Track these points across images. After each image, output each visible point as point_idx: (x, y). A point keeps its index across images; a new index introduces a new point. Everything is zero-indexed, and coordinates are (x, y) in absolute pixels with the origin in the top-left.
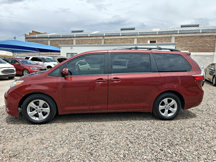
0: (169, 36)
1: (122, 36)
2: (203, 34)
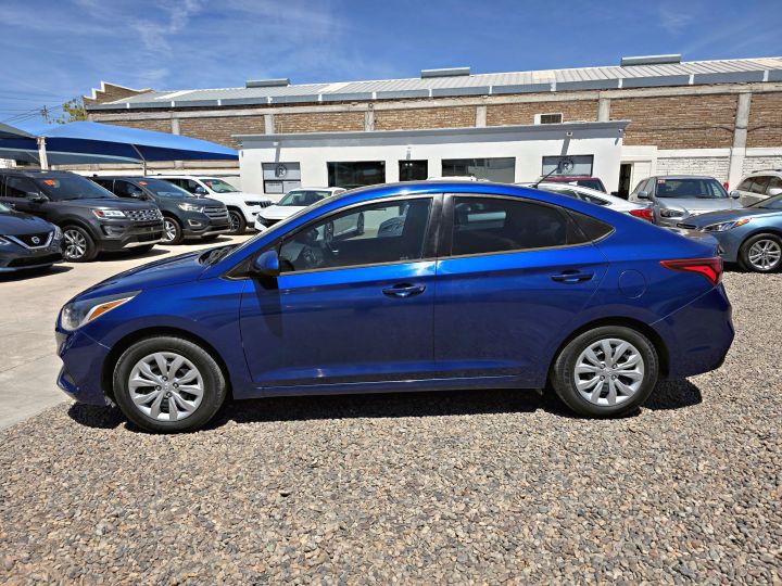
0: (592, 96)
1: (435, 98)
2: (700, 90)
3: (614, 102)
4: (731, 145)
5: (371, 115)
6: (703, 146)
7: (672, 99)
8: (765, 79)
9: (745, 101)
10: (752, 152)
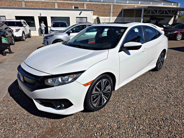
0: (82, 3)
2: (104, 3)
3: (87, 5)
4: (110, 16)
5: (24, 2)
6: (105, 16)
7: (99, 5)
8: (115, 2)
9: (112, 6)
10: (113, 18)
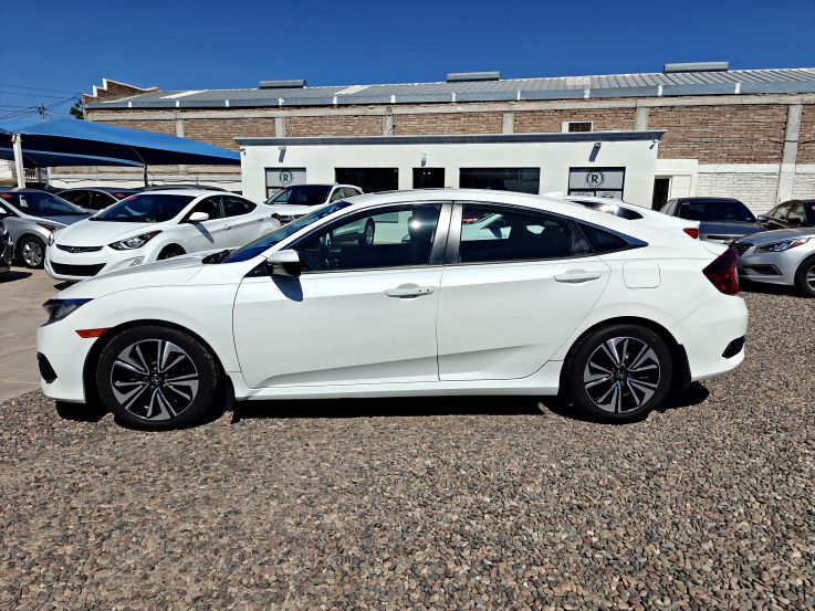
1: (458, 102)
2: (748, 100)
3: (653, 112)
4: (780, 160)
7: (717, 109)
10: (803, 168)
